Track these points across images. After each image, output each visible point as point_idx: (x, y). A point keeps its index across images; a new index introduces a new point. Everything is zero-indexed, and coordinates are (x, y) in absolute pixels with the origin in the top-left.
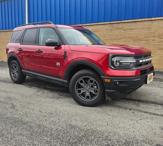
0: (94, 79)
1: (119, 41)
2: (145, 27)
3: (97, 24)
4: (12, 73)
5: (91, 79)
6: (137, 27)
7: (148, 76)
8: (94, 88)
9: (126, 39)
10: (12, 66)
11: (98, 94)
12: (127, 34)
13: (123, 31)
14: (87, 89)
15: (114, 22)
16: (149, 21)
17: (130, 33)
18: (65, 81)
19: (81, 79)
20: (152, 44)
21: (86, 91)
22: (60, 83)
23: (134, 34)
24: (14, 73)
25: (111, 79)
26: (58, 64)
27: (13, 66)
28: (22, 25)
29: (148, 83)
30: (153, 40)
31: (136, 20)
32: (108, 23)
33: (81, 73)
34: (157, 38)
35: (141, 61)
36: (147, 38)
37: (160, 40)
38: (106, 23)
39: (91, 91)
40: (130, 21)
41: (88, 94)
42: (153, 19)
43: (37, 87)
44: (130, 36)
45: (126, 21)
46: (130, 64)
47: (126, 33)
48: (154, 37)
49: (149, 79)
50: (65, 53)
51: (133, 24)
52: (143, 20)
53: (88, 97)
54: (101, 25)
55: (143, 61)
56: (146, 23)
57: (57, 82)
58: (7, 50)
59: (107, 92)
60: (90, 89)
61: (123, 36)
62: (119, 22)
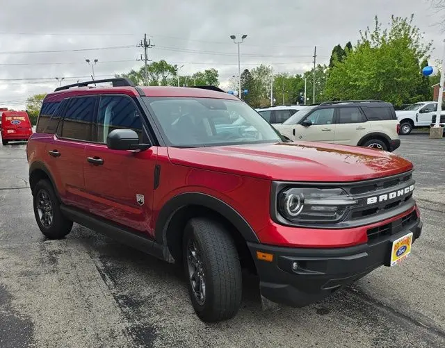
7: (395, 243)
29: (392, 262)
35: (371, 201)
49: (398, 252)
55: (378, 199)
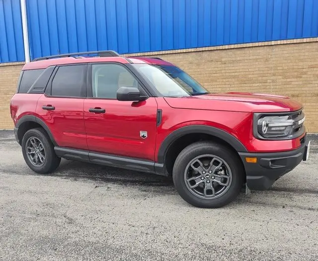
0: (221, 159)
1: (214, 83)
2: (260, 57)
3: (171, 52)
4: (29, 154)
5: (215, 158)
6: (245, 58)
8: (219, 175)
9: (227, 80)
10: (29, 141)
11: (228, 185)
12: (227, 71)
13: (220, 66)
14: (207, 178)
15: (204, 49)
16: (265, 47)
17: (233, 68)
18: (157, 165)
19: (196, 160)
20: (272, 87)
21: (205, 181)
22: (147, 168)
23: (241, 70)
24: (33, 155)
25: (258, 158)
26: (143, 134)
27: (33, 140)
28: (41, 58)
30: (273, 81)
31: (244, 45)
32: (193, 50)
33: (196, 149)
34: (280, 77)
36: (264, 78)
37: (285, 80)
38: (190, 50)
39: (214, 180)
40: (232, 46)
41: (208, 186)
42: (273, 43)
43: (89, 178)
44: (233, 74)
45: (227, 47)
46: (283, 128)
47: (227, 68)
48: (274, 75)
50: (159, 112)
51: (238, 52)
52: (257, 44)
53: (209, 192)
54: (178, 55)
56: (261, 50)
57: (140, 167)
58: (14, 109)
59: (248, 179)
60: (213, 178)
61: (221, 75)
62: (212, 48)
